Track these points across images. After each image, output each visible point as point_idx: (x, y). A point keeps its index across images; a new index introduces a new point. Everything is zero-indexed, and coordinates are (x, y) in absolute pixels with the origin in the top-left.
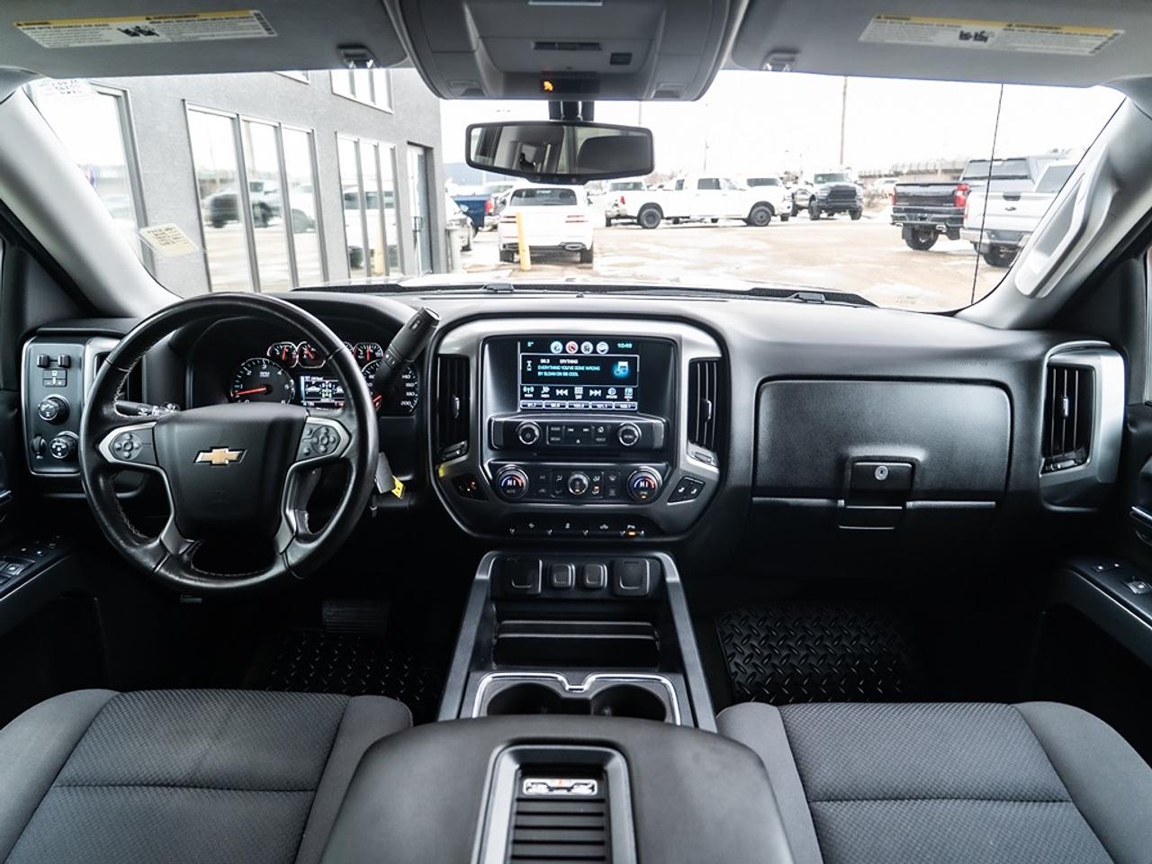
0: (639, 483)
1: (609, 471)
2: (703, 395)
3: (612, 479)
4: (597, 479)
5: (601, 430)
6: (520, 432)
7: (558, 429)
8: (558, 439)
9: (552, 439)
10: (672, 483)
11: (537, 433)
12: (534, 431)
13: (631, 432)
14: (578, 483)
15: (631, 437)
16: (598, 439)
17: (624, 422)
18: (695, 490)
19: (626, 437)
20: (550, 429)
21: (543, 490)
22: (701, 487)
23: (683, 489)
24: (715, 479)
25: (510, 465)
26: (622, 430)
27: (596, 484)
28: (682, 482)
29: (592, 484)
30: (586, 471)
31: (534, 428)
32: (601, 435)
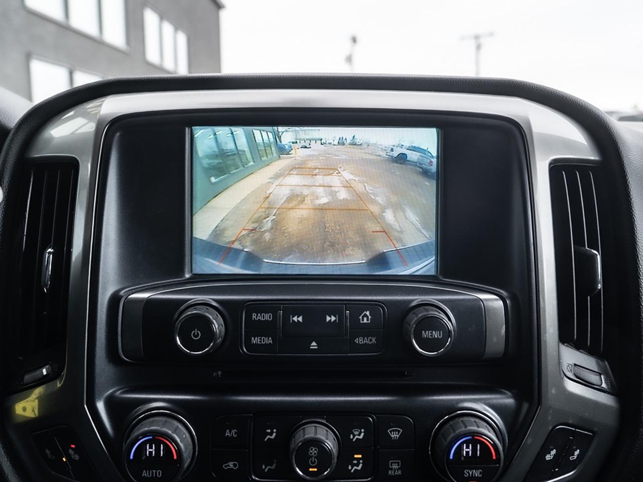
0: (460, 448)
1: (387, 415)
2: (579, 242)
3: (395, 436)
4: (359, 435)
5: (366, 318)
6: (178, 325)
7: (267, 317)
8: (269, 341)
9: (255, 340)
10: (532, 441)
11: (217, 325)
12: (209, 323)
13: (434, 323)
14: (313, 451)
15: (436, 335)
16: (360, 341)
17: (417, 299)
18: (577, 452)
19: (426, 334)
20: (249, 316)
21: (231, 464)
22: (584, 442)
23: (554, 452)
24: (611, 421)
25: (159, 401)
26: (413, 319)
27: (358, 446)
28: (554, 438)
29: (346, 447)
30: (332, 415)
31: (211, 315)
32: (365, 331)
